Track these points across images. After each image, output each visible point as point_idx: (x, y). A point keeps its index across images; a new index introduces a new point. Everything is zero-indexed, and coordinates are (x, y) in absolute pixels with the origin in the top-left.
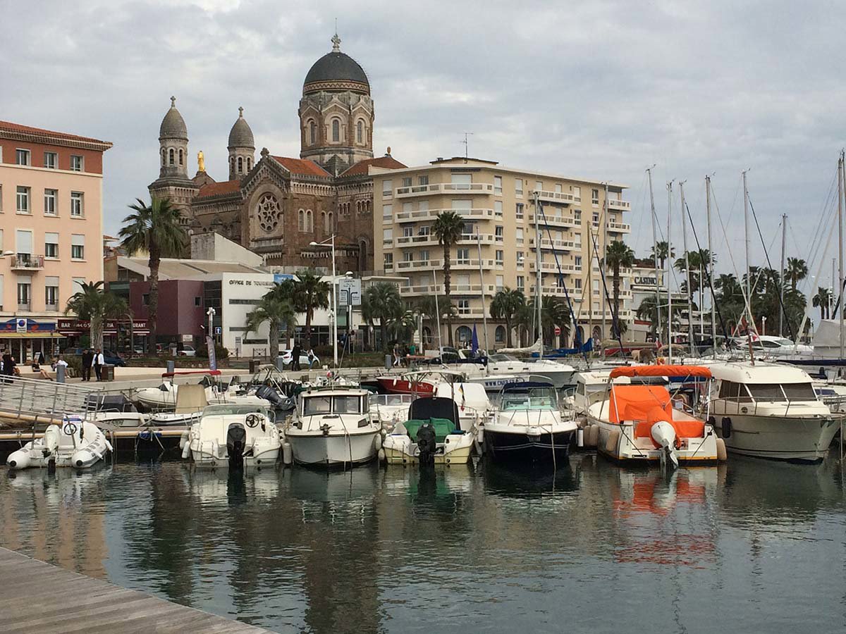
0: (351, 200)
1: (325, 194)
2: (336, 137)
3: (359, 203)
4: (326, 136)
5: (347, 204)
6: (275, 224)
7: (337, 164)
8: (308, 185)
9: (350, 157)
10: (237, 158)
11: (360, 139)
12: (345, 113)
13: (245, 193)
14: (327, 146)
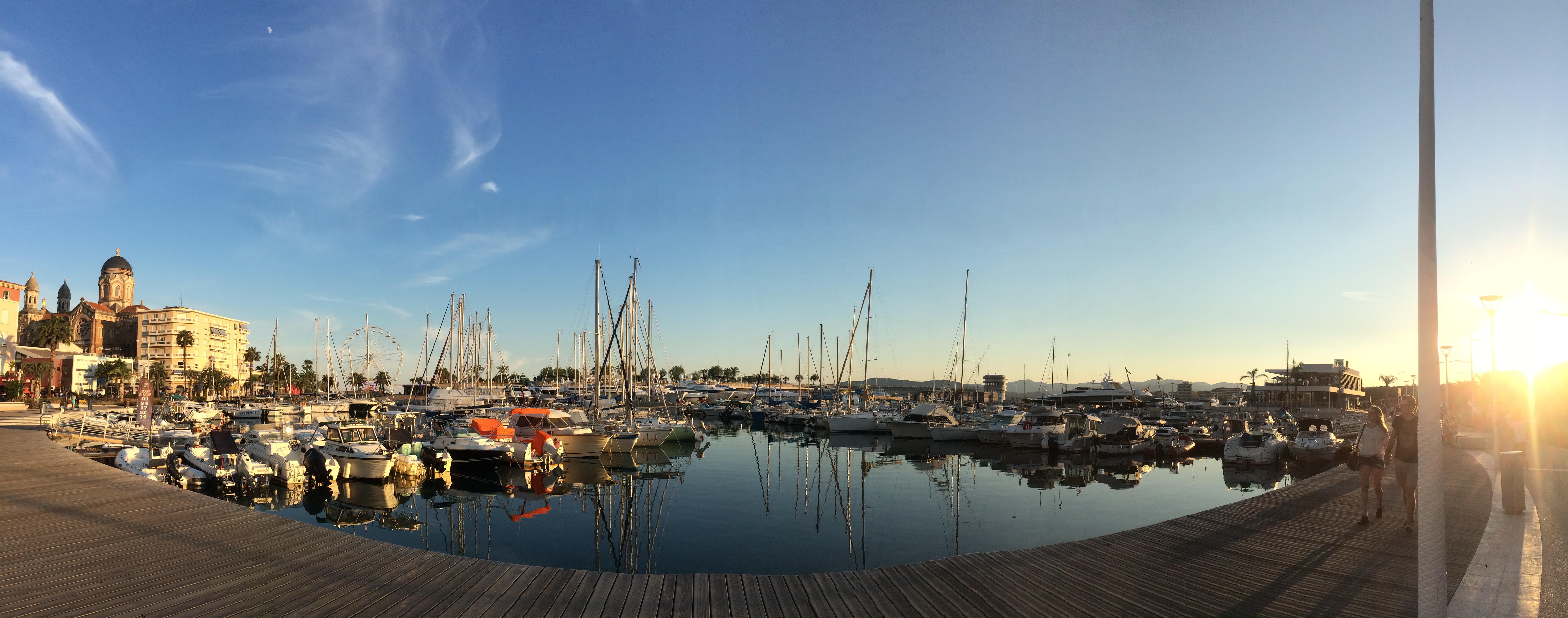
0: (128, 323)
1: (111, 320)
2: (117, 294)
4: (112, 294)
5: (126, 325)
6: (86, 333)
7: (117, 307)
8: (104, 315)
9: (124, 304)
10: (62, 302)
11: (128, 297)
12: (122, 284)
13: (67, 319)
14: (112, 298)
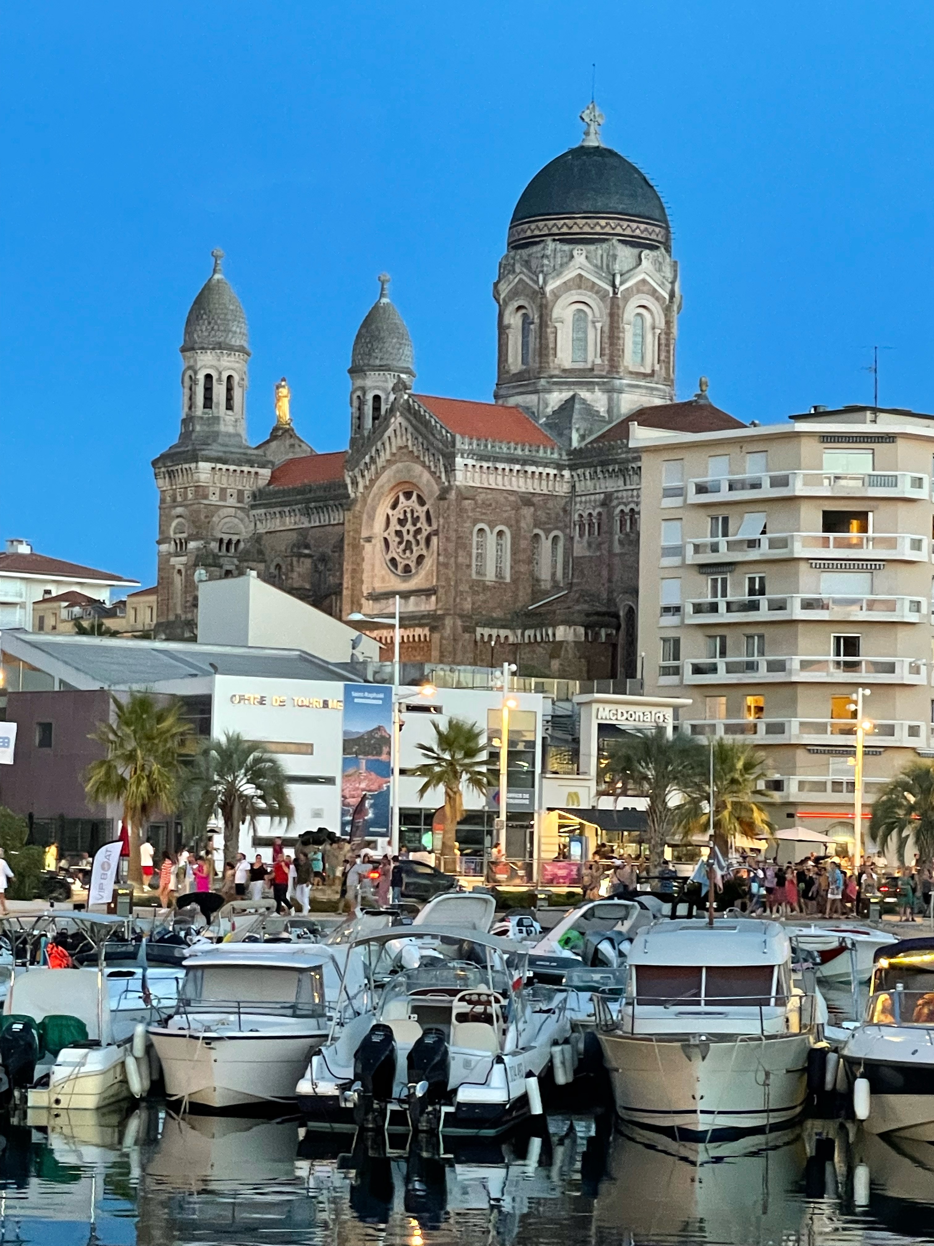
0: (604, 504)
1: (544, 488)
2: (580, 350)
3: (622, 511)
4: (555, 349)
5: (595, 514)
6: (421, 558)
7: (577, 416)
8: (500, 466)
9: (610, 400)
12: (602, 294)
13: (355, 483)
14: (557, 372)
